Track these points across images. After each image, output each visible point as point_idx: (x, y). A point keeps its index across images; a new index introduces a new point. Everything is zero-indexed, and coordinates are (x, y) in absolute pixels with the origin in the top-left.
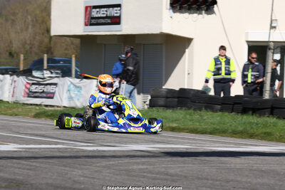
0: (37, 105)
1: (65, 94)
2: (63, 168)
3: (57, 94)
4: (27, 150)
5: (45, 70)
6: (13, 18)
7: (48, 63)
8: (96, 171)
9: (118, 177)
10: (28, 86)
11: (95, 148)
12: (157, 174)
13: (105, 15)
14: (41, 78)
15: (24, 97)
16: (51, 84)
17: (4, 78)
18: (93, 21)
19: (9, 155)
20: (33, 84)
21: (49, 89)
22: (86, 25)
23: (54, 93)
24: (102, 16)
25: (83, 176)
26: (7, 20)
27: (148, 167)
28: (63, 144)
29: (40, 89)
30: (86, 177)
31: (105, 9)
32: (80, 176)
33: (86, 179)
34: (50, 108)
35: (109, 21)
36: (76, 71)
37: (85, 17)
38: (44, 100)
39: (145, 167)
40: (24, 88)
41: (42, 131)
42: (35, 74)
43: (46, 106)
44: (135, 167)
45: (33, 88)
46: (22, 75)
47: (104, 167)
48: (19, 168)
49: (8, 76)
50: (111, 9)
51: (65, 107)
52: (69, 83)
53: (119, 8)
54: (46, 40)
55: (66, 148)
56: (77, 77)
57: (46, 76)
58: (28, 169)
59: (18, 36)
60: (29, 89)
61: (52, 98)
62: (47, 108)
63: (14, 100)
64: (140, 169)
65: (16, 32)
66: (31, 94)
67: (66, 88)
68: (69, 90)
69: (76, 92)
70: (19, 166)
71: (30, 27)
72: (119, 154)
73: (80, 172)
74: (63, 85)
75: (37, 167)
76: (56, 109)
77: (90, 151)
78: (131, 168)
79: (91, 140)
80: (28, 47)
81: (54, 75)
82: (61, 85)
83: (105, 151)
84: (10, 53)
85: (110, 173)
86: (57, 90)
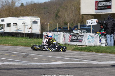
0: (74, 45)
1: (87, 40)
2: (81, 71)
3: (83, 40)
4: (66, 64)
5: (79, 30)
6: (66, 8)
7: (80, 26)
8: (95, 73)
10: (71, 37)
11: (97, 63)
13: (104, 5)
15: (69, 42)
16: (81, 36)
17: (60, 34)
18: (99, 8)
19: (58, 67)
20: (73, 36)
21: (80, 38)
22: (96, 10)
23: (82, 40)
24: (103, 5)
26: (63, 9)
28: (83, 61)
29: (75, 38)
31: (104, 2)
34: (80, 47)
35: (106, 8)
36: (93, 30)
38: (78, 43)
40: (69, 38)
41: (75, 56)
42: (74, 31)
43: (79, 45)
44: (113, 71)
45: (73, 38)
46: (68, 32)
47: (99, 71)
48: (61, 72)
49: (62, 33)
50: (107, 2)
51: (87, 46)
52: (89, 35)
53: (110, 2)
54: (81, 17)
55: (84, 63)
56: (92, 33)
57: (79, 33)
58: (65, 72)
59: (68, 16)
60: (71, 38)
61: (81, 42)
62: (79, 47)
63: (65, 43)
65: (67, 14)
66: (72, 40)
67: (87, 37)
68: (88, 38)
69: (92, 39)
70: (61, 71)
71: (74, 12)
72: (107, 66)
73: (88, 73)
74: (86, 36)
75: (69, 71)
76: (83, 47)
77: (95, 64)
78: (111, 71)
79: (95, 60)
80: (73, 20)
81: (82, 32)
82: (85, 36)
83: (101, 64)
84: (65, 23)
85: (102, 73)
86: (83, 38)
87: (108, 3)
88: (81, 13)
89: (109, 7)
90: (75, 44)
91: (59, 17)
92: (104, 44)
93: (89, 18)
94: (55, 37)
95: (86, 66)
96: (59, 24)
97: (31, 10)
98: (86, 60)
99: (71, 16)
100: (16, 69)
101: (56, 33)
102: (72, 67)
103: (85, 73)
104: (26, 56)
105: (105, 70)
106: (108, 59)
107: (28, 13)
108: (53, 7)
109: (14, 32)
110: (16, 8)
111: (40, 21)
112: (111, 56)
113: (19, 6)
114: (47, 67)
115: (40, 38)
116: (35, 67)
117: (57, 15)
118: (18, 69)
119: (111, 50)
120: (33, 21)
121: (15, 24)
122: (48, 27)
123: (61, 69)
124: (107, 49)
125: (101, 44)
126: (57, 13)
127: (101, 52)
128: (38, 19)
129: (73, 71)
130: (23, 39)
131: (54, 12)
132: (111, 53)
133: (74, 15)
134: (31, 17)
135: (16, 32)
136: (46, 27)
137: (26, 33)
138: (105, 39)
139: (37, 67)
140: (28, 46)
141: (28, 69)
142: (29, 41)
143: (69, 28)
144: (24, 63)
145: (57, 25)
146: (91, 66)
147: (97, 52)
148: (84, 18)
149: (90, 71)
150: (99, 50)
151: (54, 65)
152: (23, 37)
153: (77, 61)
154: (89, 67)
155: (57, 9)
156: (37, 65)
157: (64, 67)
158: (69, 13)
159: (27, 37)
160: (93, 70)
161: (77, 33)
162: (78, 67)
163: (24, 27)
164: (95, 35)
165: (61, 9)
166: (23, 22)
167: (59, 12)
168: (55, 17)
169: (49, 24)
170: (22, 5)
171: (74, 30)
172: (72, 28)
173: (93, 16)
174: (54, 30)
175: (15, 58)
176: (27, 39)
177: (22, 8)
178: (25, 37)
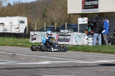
2: (68, 71)
3: (71, 40)
4: (53, 64)
5: (66, 29)
6: (53, 7)
7: (67, 26)
8: (83, 72)
9: (92, 74)
10: (58, 36)
11: (84, 62)
12: (110, 72)
13: (91, 4)
14: (63, 33)
16: (68, 35)
18: (86, 7)
19: (45, 66)
20: (60, 35)
21: (67, 37)
22: (83, 9)
23: (69, 39)
24: (90, 4)
25: (76, 74)
26: (50, 8)
27: (107, 70)
28: (70, 61)
29: (63, 37)
30: (78, 74)
31: (91, 2)
32: (75, 74)
33: (78, 75)
34: (68, 46)
35: (93, 7)
36: (80, 29)
37: (82, 5)
38: (65, 42)
39: (105, 70)
40: (56, 37)
41: (62, 55)
42: (61, 31)
43: (66, 45)
44: (100, 70)
45: (60, 37)
46: (55, 32)
47: (86, 70)
48: (48, 71)
51: (74, 45)
52: (76, 35)
53: (97, 1)
54: (68, 17)
56: (79, 32)
57: (66, 32)
58: (52, 72)
59: (54, 16)
60: (58, 38)
61: (69, 41)
64: (103, 71)
65: (55, 14)
67: (74, 37)
68: (76, 38)
69: (79, 39)
70: (49, 70)
71: (61, 11)
72: (94, 65)
73: (75, 72)
75: (56, 70)
76: (70, 46)
77: (82, 63)
78: (98, 70)
79: (83, 59)
80: (60, 20)
81: (69, 31)
82: (72, 36)
83: (88, 63)
84: (52, 23)
85: (89, 72)
86: (71, 38)
87: (95, 3)
88: (68, 13)
89: (96, 6)
90: (63, 44)
91: (46, 17)
92: (91, 43)
93: (76, 17)
94: (42, 36)
95: (74, 66)
96: (46, 23)
97: (18, 10)
98: (74, 59)
99: (58, 15)
100: (3, 69)
101: (43, 32)
102: (60, 66)
103: (73, 73)
104: (13, 56)
105: (92, 69)
106: (95, 58)
107: (15, 13)
108: (40, 7)
109: (1, 32)
110: (3, 8)
111: (27, 20)
112: (99, 55)
113: (6, 6)
114: (35, 67)
115: (28, 37)
116: (22, 67)
117: (44, 15)
118: (5, 69)
119: (98, 49)
120: (20, 21)
121: (2, 24)
122: (35, 26)
123: (48, 69)
124: (94, 48)
125: (88, 43)
126: (44, 13)
127: (88, 51)
128: (25, 19)
129: (61, 71)
130: (10, 39)
131: (41, 12)
132: (98, 52)
133: (61, 15)
134: (18, 17)
135: (3, 32)
136: (33, 27)
137: (13, 33)
138: (92, 38)
139: (24, 67)
140: (15, 46)
141: (16, 69)
142: (16, 41)
143: (57, 27)
144: (11, 63)
145: (44, 25)
146: (79, 65)
147: (85, 51)
148: (71, 17)
149: (77, 70)
150: (86, 50)
151: (41, 65)
152: (10, 37)
153: (64, 60)
154: (76, 67)
155: (44, 9)
156: (24, 65)
157: (52, 66)
158: (56, 13)
159: (14, 37)
160: (81, 69)
161: (64, 32)
162: (65, 66)
163: (11, 27)
164: (82, 34)
165: (48, 9)
166: (10, 22)
167: (46, 12)
168: (42, 17)
169: (36, 24)
170: (9, 5)
171: (61, 29)
172: (59, 27)
173: (80, 16)
174: (42, 30)
175: (2, 58)
176: (14, 39)
177: (9, 7)
178: (13, 37)
